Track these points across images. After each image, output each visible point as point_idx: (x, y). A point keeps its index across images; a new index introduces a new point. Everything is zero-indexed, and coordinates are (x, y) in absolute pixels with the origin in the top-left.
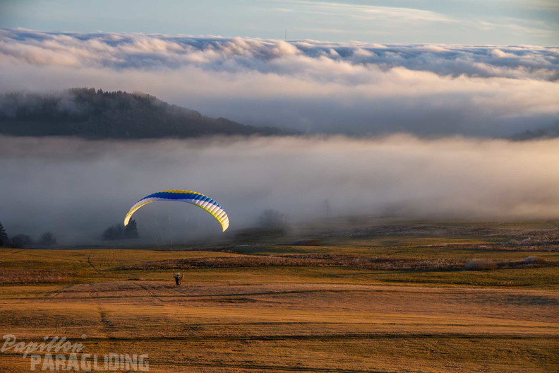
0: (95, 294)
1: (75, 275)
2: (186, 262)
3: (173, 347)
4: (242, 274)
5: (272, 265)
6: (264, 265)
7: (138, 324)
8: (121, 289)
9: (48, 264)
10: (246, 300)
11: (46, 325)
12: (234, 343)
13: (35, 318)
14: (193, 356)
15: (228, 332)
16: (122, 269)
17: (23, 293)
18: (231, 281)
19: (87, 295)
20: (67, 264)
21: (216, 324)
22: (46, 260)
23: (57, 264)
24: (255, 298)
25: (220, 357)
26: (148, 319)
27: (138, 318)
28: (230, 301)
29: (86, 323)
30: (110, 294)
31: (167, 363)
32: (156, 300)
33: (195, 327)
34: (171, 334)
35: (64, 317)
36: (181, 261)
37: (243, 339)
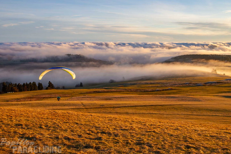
0: (78, 99)
1: (72, 95)
2: (95, 91)
3: (99, 110)
4: (108, 94)
5: (114, 92)
6: (112, 92)
7: (90, 105)
8: (83, 98)
9: (65, 93)
10: (111, 99)
11: (71, 106)
12: (112, 108)
13: (68, 104)
14: (104, 111)
15: (110, 106)
16: (81, 93)
17: (62, 99)
18: (106, 95)
19: (76, 99)
20: (69, 93)
21: (107, 105)
22: (64, 92)
23: (67, 93)
24: (112, 99)
25: (110, 111)
26: (92, 104)
27: (90, 104)
28: (107, 100)
29: (79, 105)
30: (81, 99)
31: (99, 113)
32: (91, 100)
33: (103, 105)
34: (98, 107)
35: (74, 104)
36: (94, 91)
37: (114, 107)
